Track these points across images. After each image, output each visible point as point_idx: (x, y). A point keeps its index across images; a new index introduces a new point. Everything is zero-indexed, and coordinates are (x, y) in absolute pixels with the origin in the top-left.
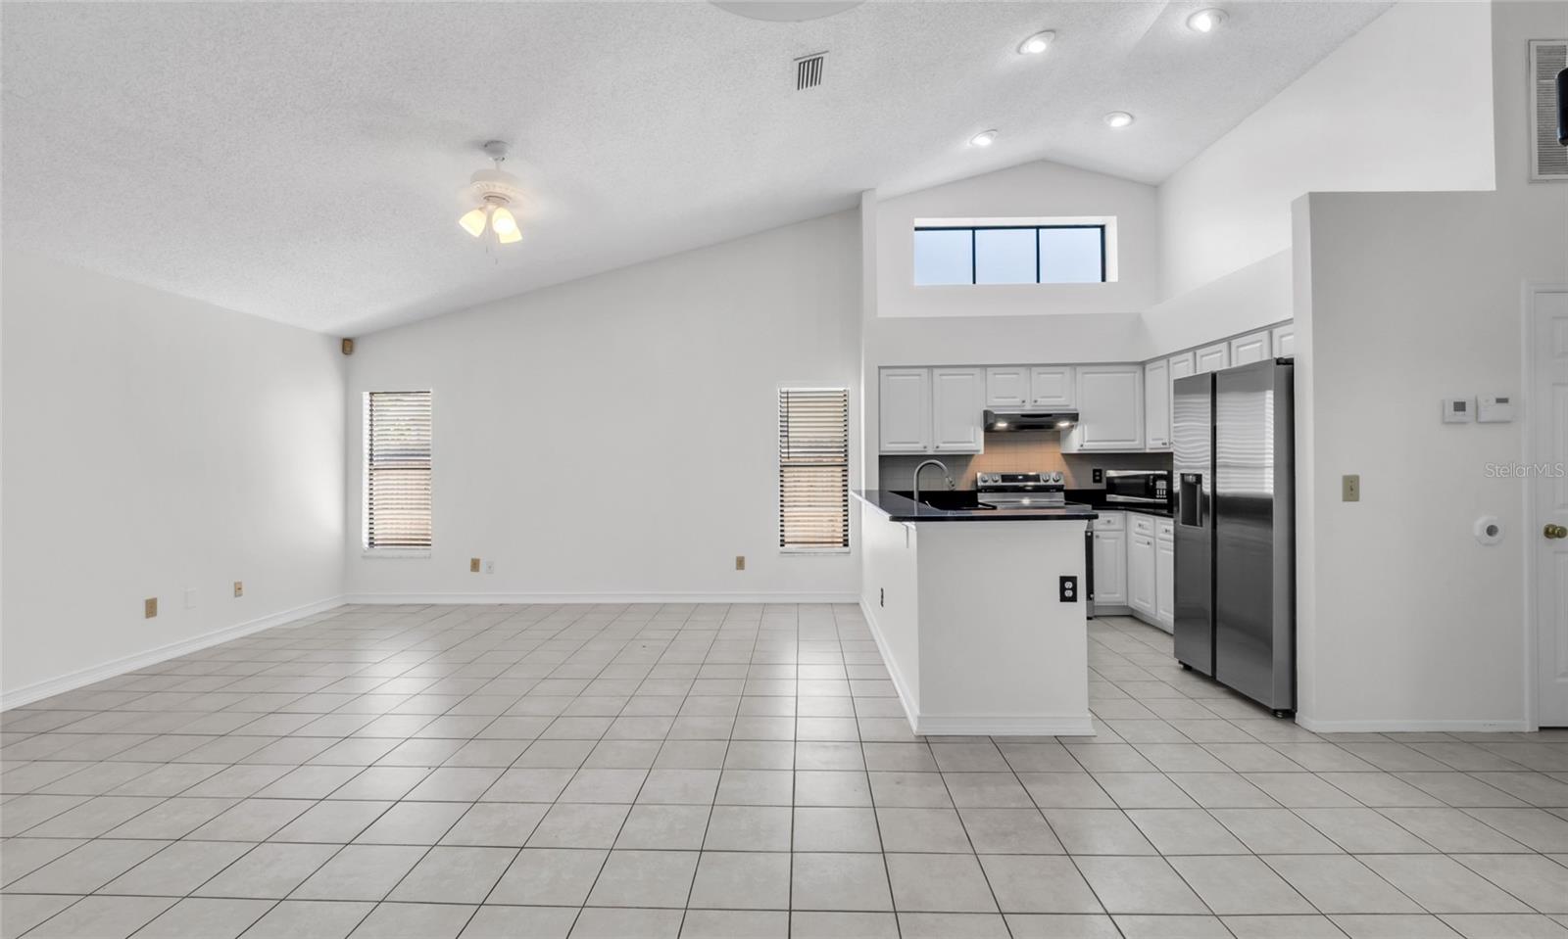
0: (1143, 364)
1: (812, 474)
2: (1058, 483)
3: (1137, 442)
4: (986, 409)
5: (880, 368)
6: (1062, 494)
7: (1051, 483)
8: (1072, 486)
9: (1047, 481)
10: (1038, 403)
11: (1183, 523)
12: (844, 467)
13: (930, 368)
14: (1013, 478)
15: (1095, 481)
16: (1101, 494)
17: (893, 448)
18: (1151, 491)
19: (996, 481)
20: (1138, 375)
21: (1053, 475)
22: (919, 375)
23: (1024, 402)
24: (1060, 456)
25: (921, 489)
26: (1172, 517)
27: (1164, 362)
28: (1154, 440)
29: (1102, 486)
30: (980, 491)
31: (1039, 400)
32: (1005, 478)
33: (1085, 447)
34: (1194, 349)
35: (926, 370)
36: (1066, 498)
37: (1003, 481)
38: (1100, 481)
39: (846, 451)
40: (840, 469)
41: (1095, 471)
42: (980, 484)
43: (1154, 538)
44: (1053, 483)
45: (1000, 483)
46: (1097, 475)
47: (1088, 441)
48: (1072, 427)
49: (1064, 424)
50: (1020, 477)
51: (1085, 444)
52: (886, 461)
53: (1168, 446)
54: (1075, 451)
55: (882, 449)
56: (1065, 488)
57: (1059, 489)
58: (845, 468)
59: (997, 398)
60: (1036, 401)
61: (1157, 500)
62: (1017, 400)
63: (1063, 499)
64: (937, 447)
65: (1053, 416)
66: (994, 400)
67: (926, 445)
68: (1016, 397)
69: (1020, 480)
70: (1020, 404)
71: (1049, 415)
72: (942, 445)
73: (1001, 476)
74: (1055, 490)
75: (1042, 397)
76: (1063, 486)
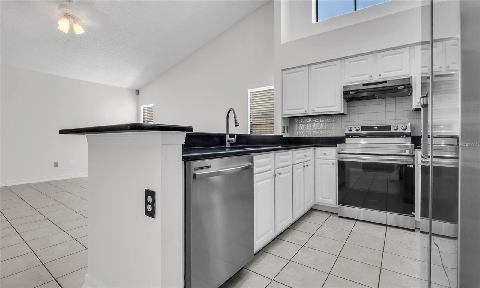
2: (406, 131)
4: (344, 84)
5: (283, 70)
6: (410, 138)
7: (400, 131)
9: (397, 129)
13: (310, 65)
14: (371, 128)
17: (289, 112)
19: (358, 130)
21: (402, 126)
22: (303, 71)
23: (371, 77)
30: (348, 137)
31: (383, 74)
32: (364, 128)
35: (307, 68)
36: (413, 141)
42: (347, 132)
44: (403, 131)
50: (376, 128)
55: (284, 114)
57: (407, 135)
60: (380, 75)
62: (367, 76)
63: (410, 142)
64: (313, 111)
65: (387, 82)
66: (350, 78)
67: (306, 110)
68: (365, 75)
69: (376, 130)
70: (369, 78)
71: (385, 82)
72: (316, 109)
73: (362, 127)
74: (405, 136)
75: (386, 72)
76: (410, 133)
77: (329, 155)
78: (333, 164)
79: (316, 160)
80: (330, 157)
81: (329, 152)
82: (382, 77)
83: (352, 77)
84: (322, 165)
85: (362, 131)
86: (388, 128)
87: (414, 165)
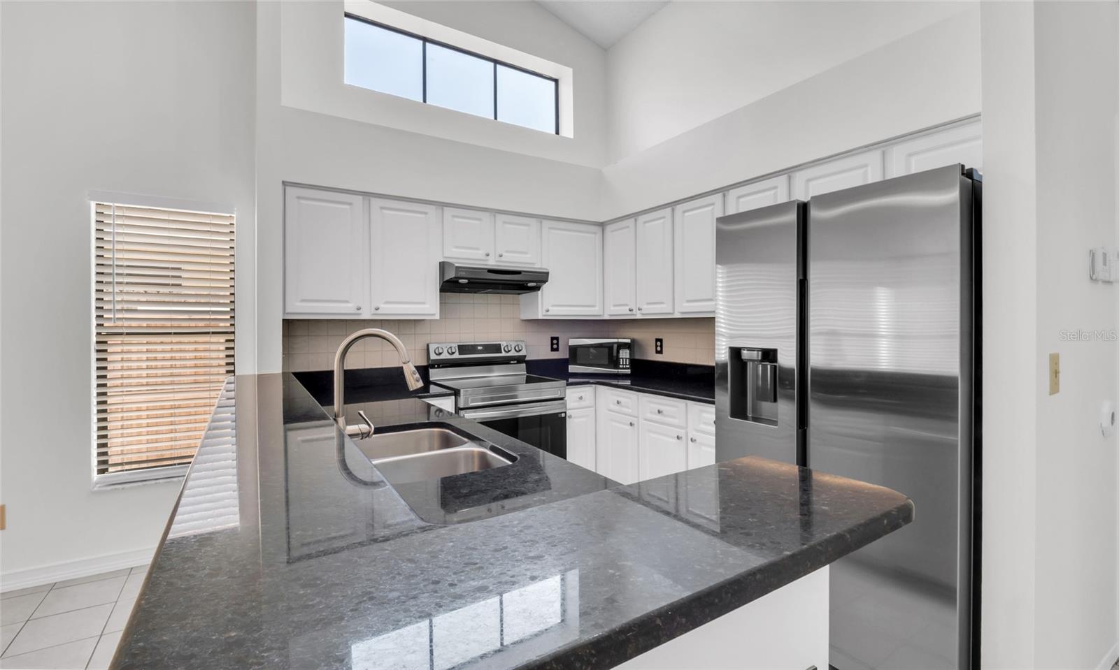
0: (602, 225)
1: (176, 347)
2: (520, 354)
3: (597, 308)
4: (442, 260)
5: (284, 183)
6: (524, 365)
7: (513, 353)
8: (534, 355)
9: (508, 351)
10: (503, 259)
11: (731, 417)
12: (230, 335)
13: (367, 195)
14: (472, 349)
15: (553, 350)
16: (563, 364)
17: (301, 308)
18: (615, 362)
19: (452, 354)
20: (599, 236)
21: (516, 345)
22: (350, 204)
23: (488, 255)
24: (520, 322)
25: (345, 368)
26: (713, 403)
27: (630, 222)
28: (615, 306)
29: (562, 354)
30: (433, 366)
31: (504, 254)
32: (463, 349)
33: (550, 313)
34: (673, 204)
35: (361, 198)
36: (529, 370)
37: (461, 353)
38: (557, 350)
39: (233, 310)
40: (222, 339)
41: (553, 339)
42: (433, 357)
43: (637, 417)
44: (516, 354)
45: (457, 356)
46: (555, 344)
47: (552, 306)
49: (532, 284)
50: (479, 348)
51: (550, 308)
52: (292, 327)
53: (634, 312)
54: (539, 317)
55: (288, 310)
56: (527, 359)
57: (520, 360)
58: (231, 337)
59: (457, 247)
60: (501, 256)
61: (620, 370)
62: (480, 252)
63: (524, 372)
64: (376, 309)
65: (523, 273)
66: (453, 250)
68: (478, 249)
69: (480, 352)
70: (484, 258)
71: (518, 273)
72: (383, 306)
73: (459, 346)
74: (515, 362)
75: (507, 252)
76: (525, 356)
85: (459, 354)
86: (497, 348)
87: (565, 413)
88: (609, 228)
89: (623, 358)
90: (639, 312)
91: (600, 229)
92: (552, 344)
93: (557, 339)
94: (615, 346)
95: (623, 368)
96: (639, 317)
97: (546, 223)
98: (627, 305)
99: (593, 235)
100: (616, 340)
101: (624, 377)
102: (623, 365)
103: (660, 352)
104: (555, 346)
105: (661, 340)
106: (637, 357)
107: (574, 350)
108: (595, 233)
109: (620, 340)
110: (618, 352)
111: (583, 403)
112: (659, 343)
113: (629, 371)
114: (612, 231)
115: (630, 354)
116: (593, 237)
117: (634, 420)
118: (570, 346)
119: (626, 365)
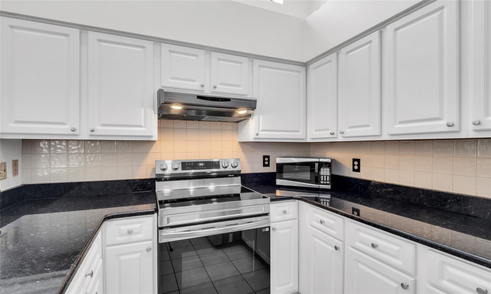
0: (306, 65)
2: (236, 169)
3: (300, 133)
4: (159, 89)
6: (239, 178)
7: (230, 169)
8: (247, 169)
9: (226, 167)
13: (84, 28)
14: (194, 165)
15: (265, 165)
16: (272, 177)
18: (317, 180)
19: (176, 169)
20: (303, 74)
21: (232, 162)
22: (67, 35)
23: (203, 86)
24: (238, 143)
27: (333, 56)
29: (273, 169)
30: (159, 180)
31: (218, 86)
32: (185, 165)
33: (260, 136)
35: (77, 31)
36: (243, 182)
37: (183, 169)
38: (268, 165)
41: (265, 157)
42: (159, 172)
43: (342, 241)
44: (232, 169)
45: (180, 171)
46: (266, 161)
47: (262, 130)
48: (249, 116)
49: (242, 112)
50: (201, 164)
51: (260, 133)
53: (335, 136)
54: (251, 140)
56: (242, 173)
57: (236, 174)
60: (215, 87)
61: (320, 185)
62: (197, 83)
63: (240, 183)
64: (92, 131)
65: (232, 100)
66: (170, 80)
67: (75, 127)
68: (194, 81)
69: (201, 168)
70: (199, 88)
71: (228, 100)
72: (99, 128)
73: (182, 162)
74: (233, 175)
75: (221, 84)
76: (240, 171)
77: (138, 233)
78: (148, 250)
79: (108, 248)
80: (141, 236)
81: (138, 226)
82: (217, 90)
83: (173, 78)
84: (123, 258)
85: (182, 169)
86: (216, 165)
87: (269, 227)
88: (312, 67)
89: (323, 176)
90: (340, 135)
91: (304, 68)
92: (264, 161)
93: (268, 157)
94: (317, 165)
95: (324, 184)
96: (340, 139)
97: (257, 62)
98: (328, 130)
99: (298, 74)
100: (317, 160)
101: (324, 191)
102: (324, 181)
103: (358, 170)
104: (266, 163)
105: (358, 161)
106: (335, 173)
107: (280, 167)
108: (300, 72)
109: (321, 160)
110: (319, 170)
111: (287, 216)
112: (356, 163)
113: (329, 187)
114: (315, 68)
115: (330, 172)
116: (298, 75)
117: (339, 244)
118: (277, 164)
119: (326, 181)
